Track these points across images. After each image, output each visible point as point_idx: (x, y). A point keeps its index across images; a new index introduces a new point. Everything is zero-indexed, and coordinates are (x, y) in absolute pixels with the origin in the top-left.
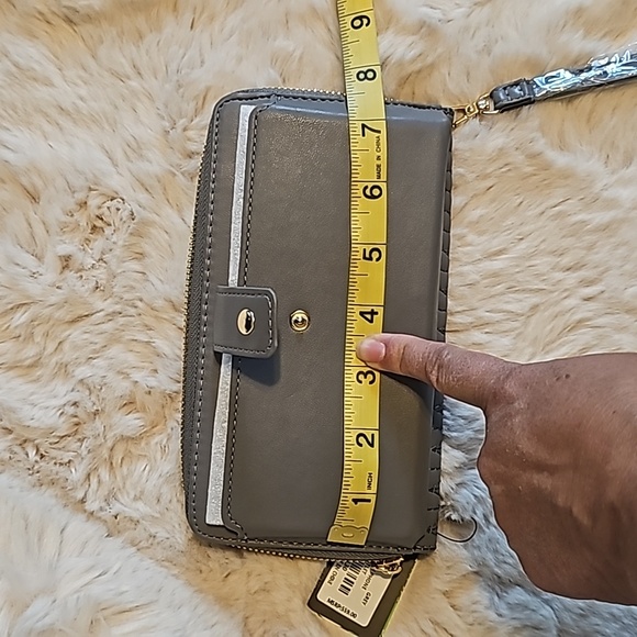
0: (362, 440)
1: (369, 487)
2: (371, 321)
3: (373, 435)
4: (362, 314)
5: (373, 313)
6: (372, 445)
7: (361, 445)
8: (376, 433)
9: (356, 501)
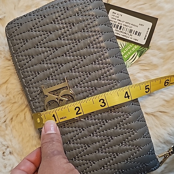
0: (77, 109)
1: (61, 119)
2: (125, 97)
3: (81, 113)
4: (127, 92)
5: (128, 97)
6: (77, 114)
7: (75, 109)
8: (82, 114)
9: (54, 116)
